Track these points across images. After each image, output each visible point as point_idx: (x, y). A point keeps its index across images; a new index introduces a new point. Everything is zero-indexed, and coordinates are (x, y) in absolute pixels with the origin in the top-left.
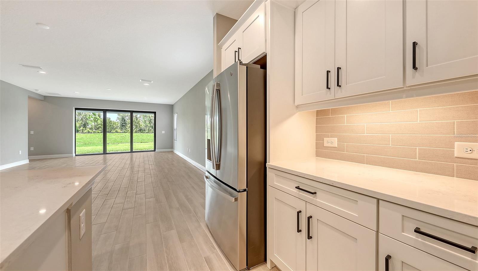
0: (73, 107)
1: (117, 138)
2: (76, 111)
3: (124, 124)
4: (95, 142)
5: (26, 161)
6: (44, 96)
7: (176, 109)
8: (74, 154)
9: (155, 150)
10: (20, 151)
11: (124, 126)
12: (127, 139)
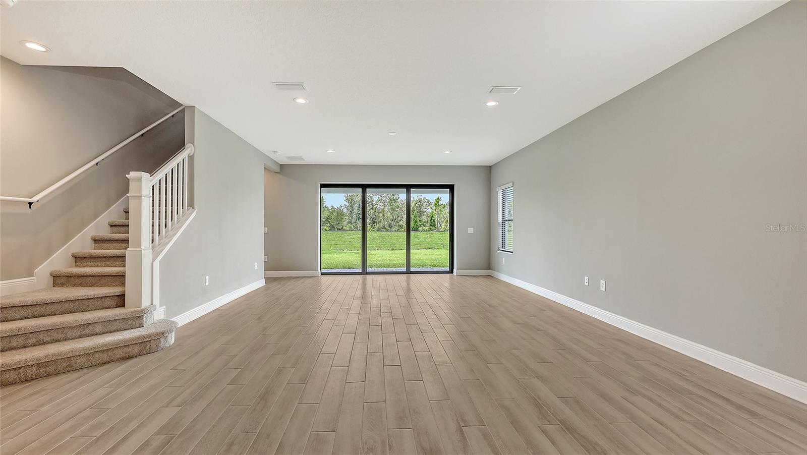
0: (317, 183)
2: (322, 189)
5: (261, 283)
6: (281, 165)
8: (319, 272)
10: (256, 264)
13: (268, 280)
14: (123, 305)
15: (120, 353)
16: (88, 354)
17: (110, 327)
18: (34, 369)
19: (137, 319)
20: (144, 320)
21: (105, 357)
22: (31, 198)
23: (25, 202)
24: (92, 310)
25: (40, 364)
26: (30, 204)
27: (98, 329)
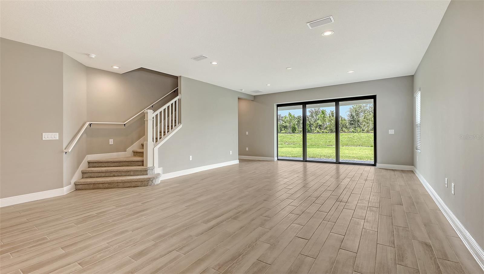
0: (275, 104)
1: (344, 139)
2: (278, 107)
3: (352, 122)
4: (321, 143)
5: (237, 162)
6: (254, 96)
7: (419, 82)
8: (276, 158)
9: (374, 165)
10: (231, 151)
11: (352, 124)
12: (354, 141)
13: (241, 160)
14: (143, 165)
15: (134, 184)
16: (124, 182)
17: (136, 173)
18: (107, 184)
19: (145, 172)
20: (148, 172)
21: (129, 185)
22: (124, 123)
23: (123, 124)
24: (134, 166)
25: (109, 183)
26: (125, 125)
27: (132, 173)
